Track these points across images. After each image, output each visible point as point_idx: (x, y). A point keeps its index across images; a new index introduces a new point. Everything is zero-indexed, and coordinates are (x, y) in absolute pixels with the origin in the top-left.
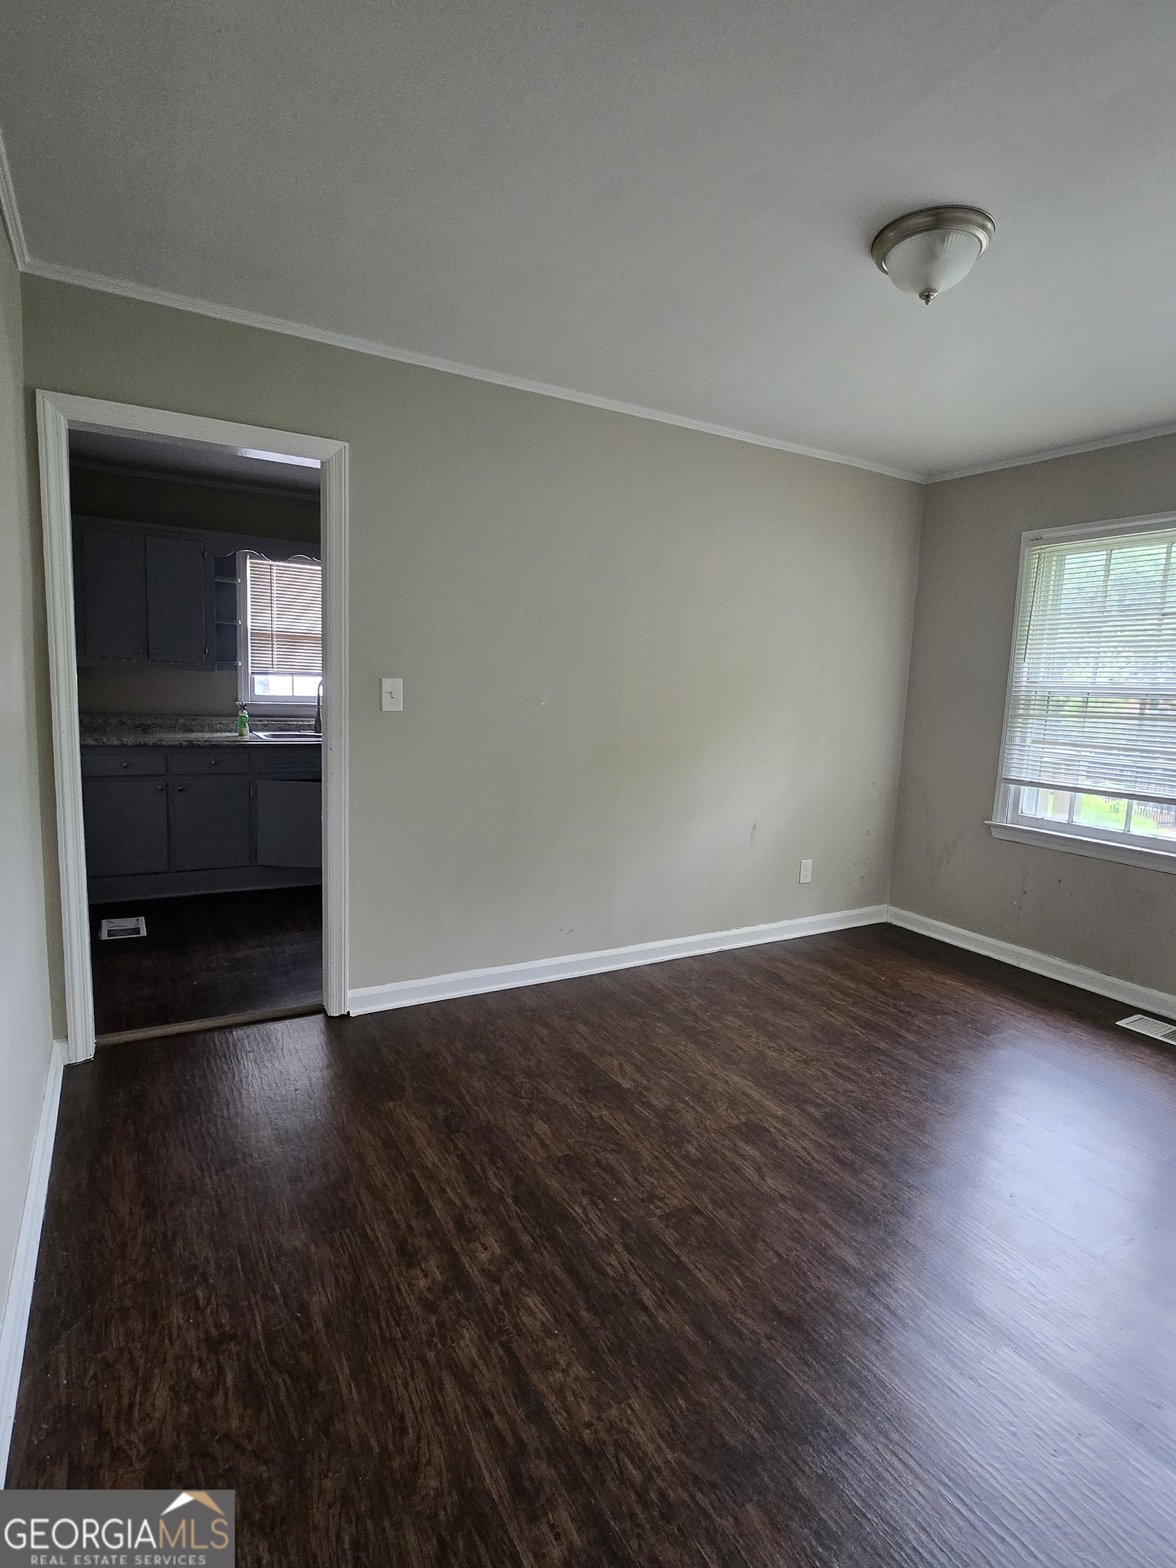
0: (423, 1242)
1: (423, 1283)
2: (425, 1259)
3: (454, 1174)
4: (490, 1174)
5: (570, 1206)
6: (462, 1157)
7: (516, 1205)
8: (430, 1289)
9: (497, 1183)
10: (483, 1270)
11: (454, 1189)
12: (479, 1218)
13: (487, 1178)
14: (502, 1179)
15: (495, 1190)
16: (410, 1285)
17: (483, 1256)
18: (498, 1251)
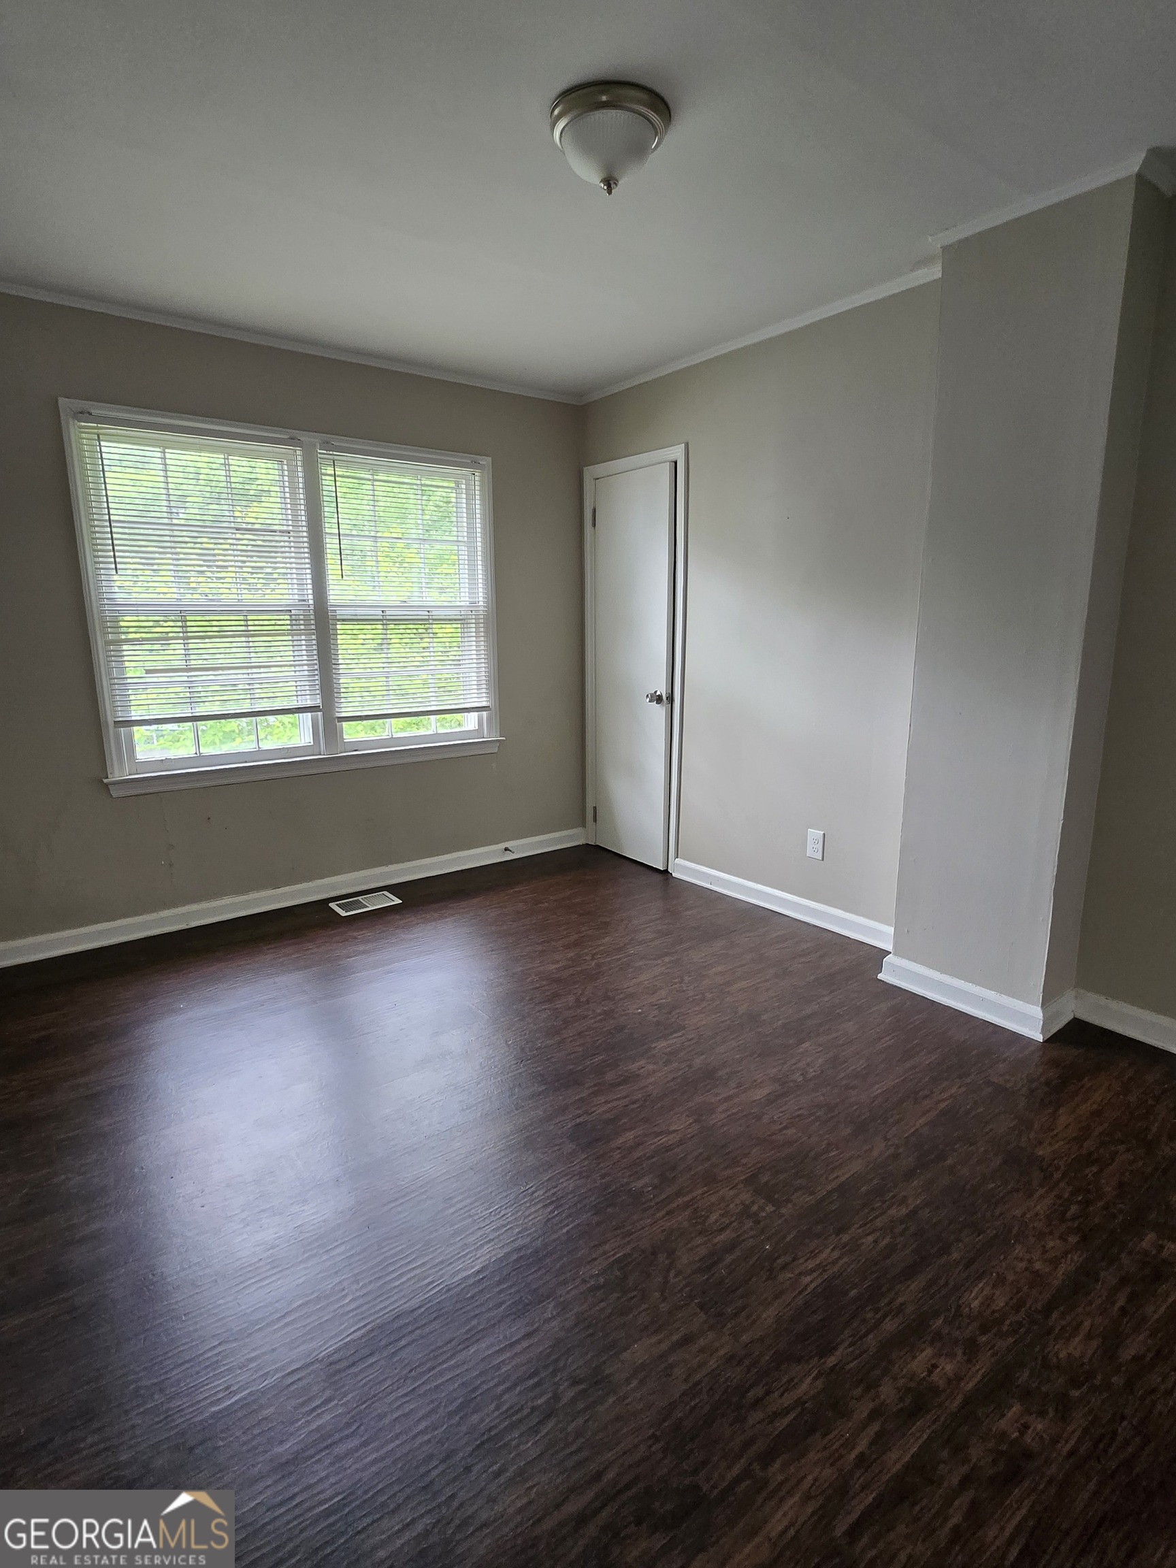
0: (976, 1452)
1: (1039, 1425)
2: (1003, 1435)
3: (812, 1456)
4: (787, 1400)
5: (802, 1291)
6: (766, 1458)
7: (835, 1348)
8: (1042, 1414)
9: (804, 1386)
10: (969, 1361)
11: (849, 1445)
12: (887, 1391)
13: (799, 1402)
14: (792, 1380)
15: (819, 1384)
16: (1055, 1441)
17: (949, 1367)
18: (929, 1351)
